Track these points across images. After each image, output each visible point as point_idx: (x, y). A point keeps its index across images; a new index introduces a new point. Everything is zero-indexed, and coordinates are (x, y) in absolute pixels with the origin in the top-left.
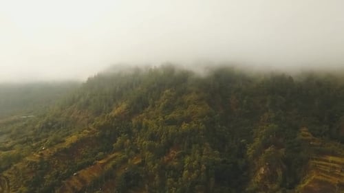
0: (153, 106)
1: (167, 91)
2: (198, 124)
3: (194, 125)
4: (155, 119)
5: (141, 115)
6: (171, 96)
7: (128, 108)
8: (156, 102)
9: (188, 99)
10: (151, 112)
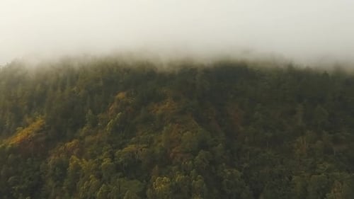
0: (94, 125)
1: (121, 95)
2: (187, 173)
3: (179, 177)
4: (93, 156)
5: (68, 144)
6: (128, 104)
7: (43, 129)
8: (100, 116)
9: (159, 112)
10: (88, 139)
